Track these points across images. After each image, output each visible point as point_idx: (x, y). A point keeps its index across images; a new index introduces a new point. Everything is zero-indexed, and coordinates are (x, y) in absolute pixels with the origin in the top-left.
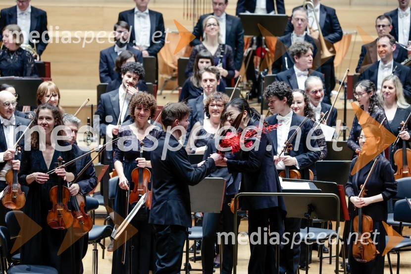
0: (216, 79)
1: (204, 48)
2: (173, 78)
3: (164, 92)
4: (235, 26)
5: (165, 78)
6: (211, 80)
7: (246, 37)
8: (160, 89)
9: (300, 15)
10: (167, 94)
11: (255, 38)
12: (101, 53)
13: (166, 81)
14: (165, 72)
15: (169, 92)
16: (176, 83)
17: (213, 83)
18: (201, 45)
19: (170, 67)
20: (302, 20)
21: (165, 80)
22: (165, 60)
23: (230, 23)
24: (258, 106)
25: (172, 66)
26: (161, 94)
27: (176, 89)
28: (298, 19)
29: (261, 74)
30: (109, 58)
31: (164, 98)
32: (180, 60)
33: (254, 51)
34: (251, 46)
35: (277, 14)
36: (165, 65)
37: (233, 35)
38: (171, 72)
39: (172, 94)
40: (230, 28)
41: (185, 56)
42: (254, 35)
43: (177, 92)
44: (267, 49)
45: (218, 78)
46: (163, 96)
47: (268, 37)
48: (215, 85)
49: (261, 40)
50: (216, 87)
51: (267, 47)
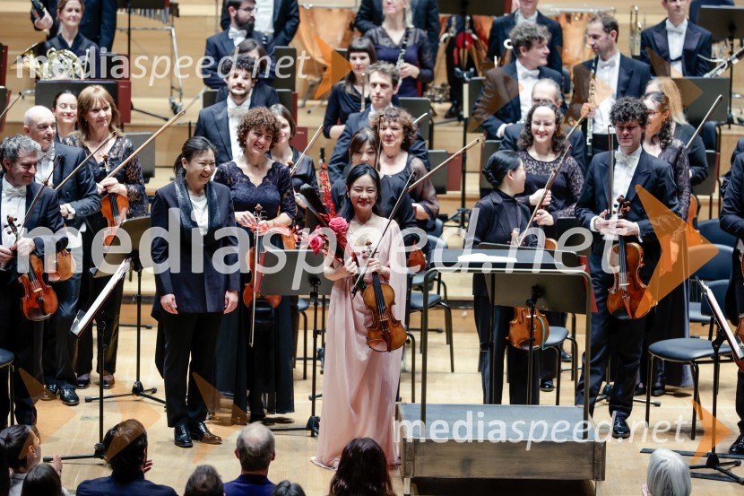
0: (391, 85)
3: (309, 103)
5: (311, 81)
6: (383, 86)
8: (302, 98)
10: (313, 106)
11: (454, 19)
12: (207, 40)
13: (312, 86)
15: (317, 103)
17: (387, 90)
19: (318, 63)
21: (310, 83)
24: (458, 125)
25: (322, 61)
26: (304, 106)
29: (465, 75)
31: (309, 112)
33: (452, 39)
34: (447, 31)
38: (320, 71)
41: (342, 46)
44: (474, 36)
45: (395, 83)
46: (307, 109)
47: (475, 17)
48: (387, 94)
49: (464, 21)
50: (390, 97)
51: (475, 32)
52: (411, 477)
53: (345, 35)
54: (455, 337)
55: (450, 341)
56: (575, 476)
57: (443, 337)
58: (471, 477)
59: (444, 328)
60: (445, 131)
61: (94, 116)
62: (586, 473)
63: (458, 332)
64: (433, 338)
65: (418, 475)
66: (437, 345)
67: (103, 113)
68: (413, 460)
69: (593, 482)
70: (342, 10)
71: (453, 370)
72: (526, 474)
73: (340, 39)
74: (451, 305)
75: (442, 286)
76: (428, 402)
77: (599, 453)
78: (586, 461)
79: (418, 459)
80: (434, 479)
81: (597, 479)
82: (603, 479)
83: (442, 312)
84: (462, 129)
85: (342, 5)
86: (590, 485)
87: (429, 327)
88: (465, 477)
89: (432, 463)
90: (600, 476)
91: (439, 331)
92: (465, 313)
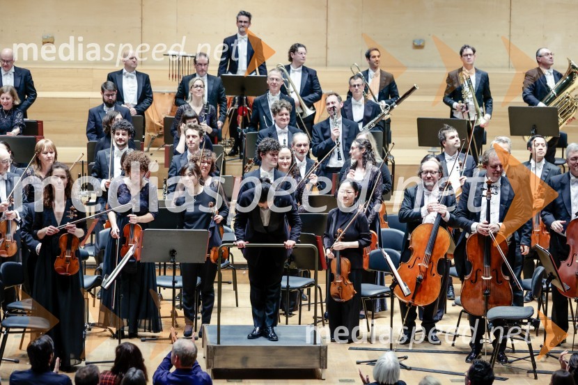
0: (199, 136)
1: (190, 107)
2: (160, 136)
3: (151, 149)
4: (217, 85)
5: (152, 136)
6: (194, 137)
7: (228, 97)
8: (146, 146)
9: (275, 75)
10: (154, 151)
11: (236, 98)
12: (90, 111)
13: (153, 139)
14: (151, 130)
15: (156, 149)
16: (162, 140)
17: (196, 139)
18: (186, 106)
19: (156, 125)
20: (277, 80)
22: (152, 118)
23: (212, 82)
25: (159, 124)
26: (147, 151)
27: (163, 146)
28: (273, 79)
29: (243, 131)
30: (97, 117)
32: (165, 119)
33: (236, 110)
34: (233, 106)
35: (258, 75)
36: (152, 123)
37: (215, 94)
38: (157, 130)
39: (158, 150)
40: (211, 88)
41: (170, 115)
42: (236, 95)
43: (164, 149)
44: (248, 108)
45: (201, 135)
46: (150, 153)
47: (248, 97)
48: (197, 141)
49: (243, 99)
50: (198, 143)
51: (248, 106)
52: (212, 368)
53: (172, 108)
54: (238, 286)
55: (235, 288)
56: (309, 366)
57: (231, 286)
58: (247, 368)
59: (232, 281)
60: (232, 165)
61: (45, 156)
62: (316, 365)
63: (240, 283)
64: (224, 287)
65: (216, 367)
66: (228, 291)
67: (49, 155)
68: (213, 358)
69: (320, 370)
70: (170, 94)
71: (237, 306)
72: (280, 365)
73: (169, 111)
74: (236, 267)
75: (230, 256)
76: (221, 324)
77: (323, 353)
78: (316, 358)
79: (216, 358)
80: (226, 369)
81: (322, 368)
82: (326, 368)
83: (231, 271)
84: (242, 163)
85: (170, 91)
86: (318, 371)
87: (223, 281)
88: (244, 368)
89: (224, 360)
90: (324, 366)
91: (229, 283)
92: (244, 272)
